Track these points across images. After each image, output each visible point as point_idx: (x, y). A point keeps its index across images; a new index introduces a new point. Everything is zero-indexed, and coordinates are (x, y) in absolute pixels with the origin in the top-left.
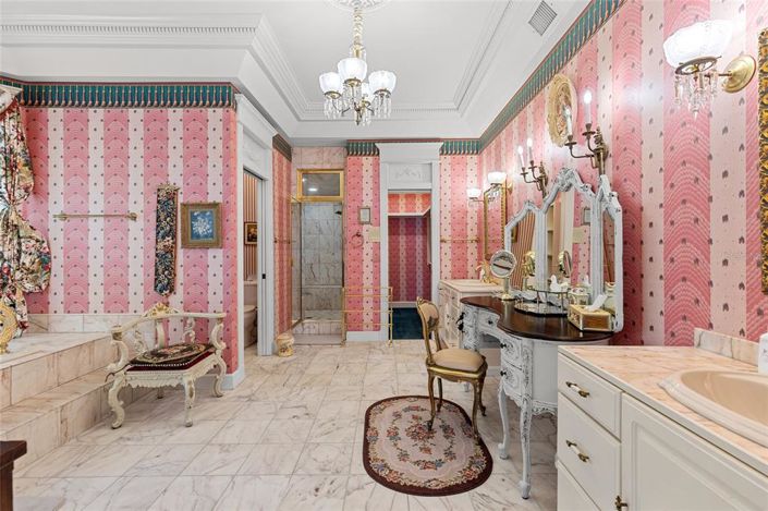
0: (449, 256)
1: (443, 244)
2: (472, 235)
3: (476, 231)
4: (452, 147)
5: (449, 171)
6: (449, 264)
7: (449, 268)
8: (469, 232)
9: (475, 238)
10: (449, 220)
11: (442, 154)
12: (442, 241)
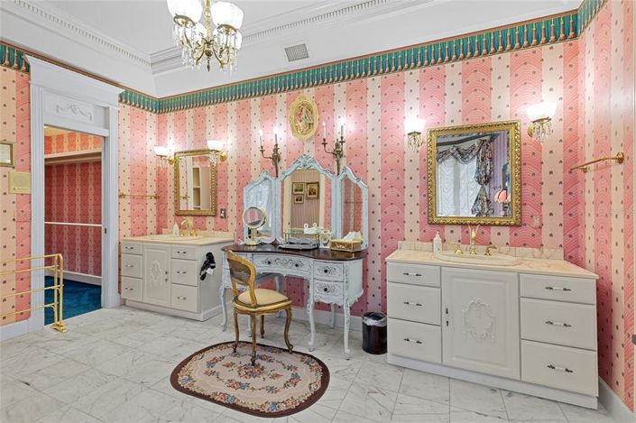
0: (128, 212)
1: (122, 200)
2: (151, 191)
3: (155, 188)
4: (130, 98)
5: (128, 123)
6: (128, 221)
7: (129, 225)
8: (148, 188)
9: (154, 194)
10: (128, 174)
11: (121, 101)
12: (120, 196)
